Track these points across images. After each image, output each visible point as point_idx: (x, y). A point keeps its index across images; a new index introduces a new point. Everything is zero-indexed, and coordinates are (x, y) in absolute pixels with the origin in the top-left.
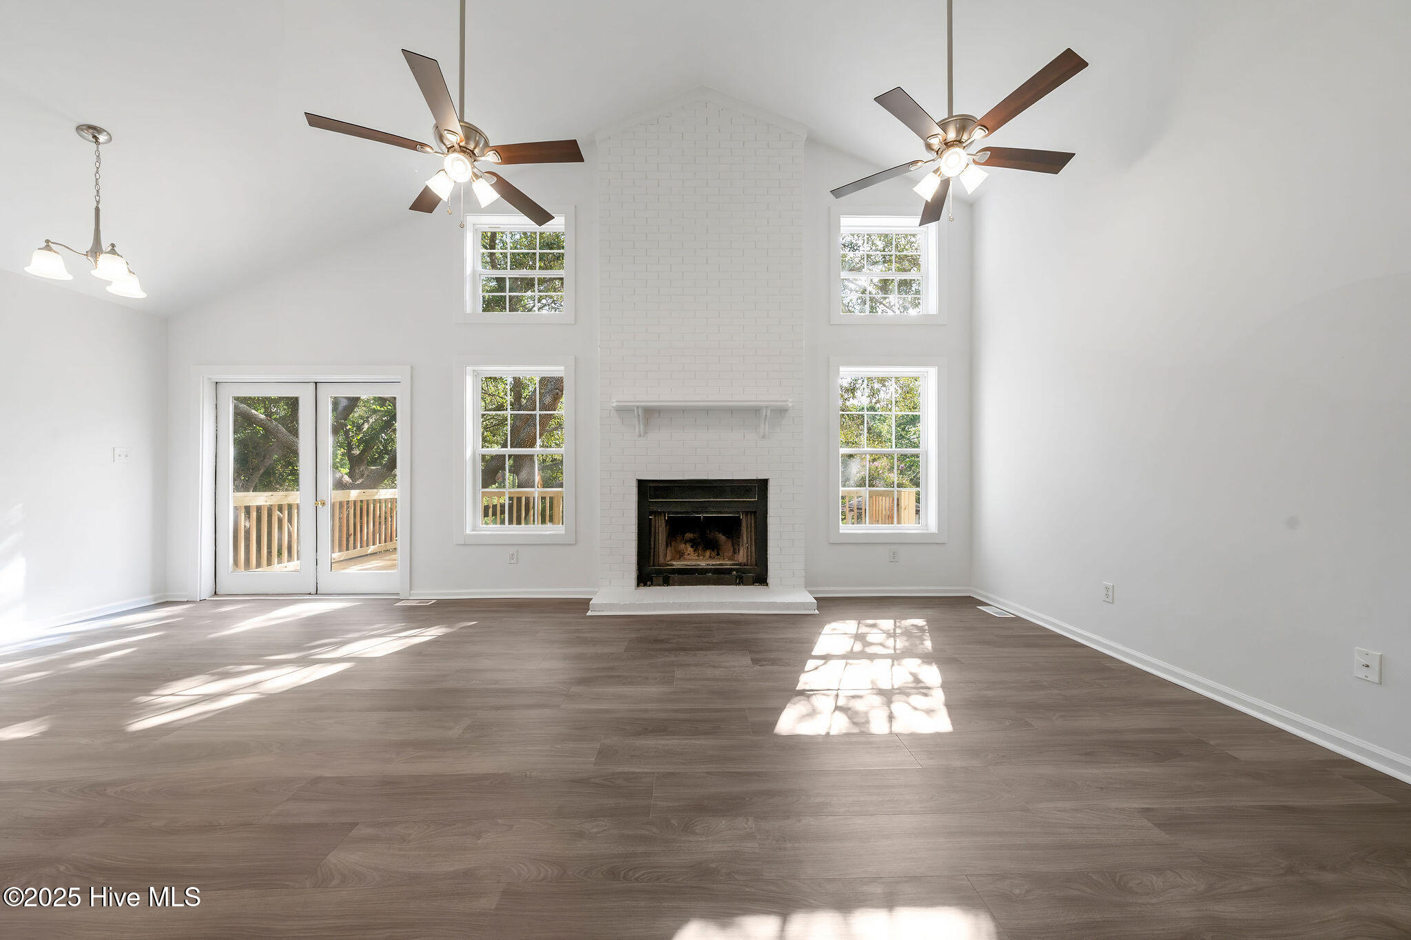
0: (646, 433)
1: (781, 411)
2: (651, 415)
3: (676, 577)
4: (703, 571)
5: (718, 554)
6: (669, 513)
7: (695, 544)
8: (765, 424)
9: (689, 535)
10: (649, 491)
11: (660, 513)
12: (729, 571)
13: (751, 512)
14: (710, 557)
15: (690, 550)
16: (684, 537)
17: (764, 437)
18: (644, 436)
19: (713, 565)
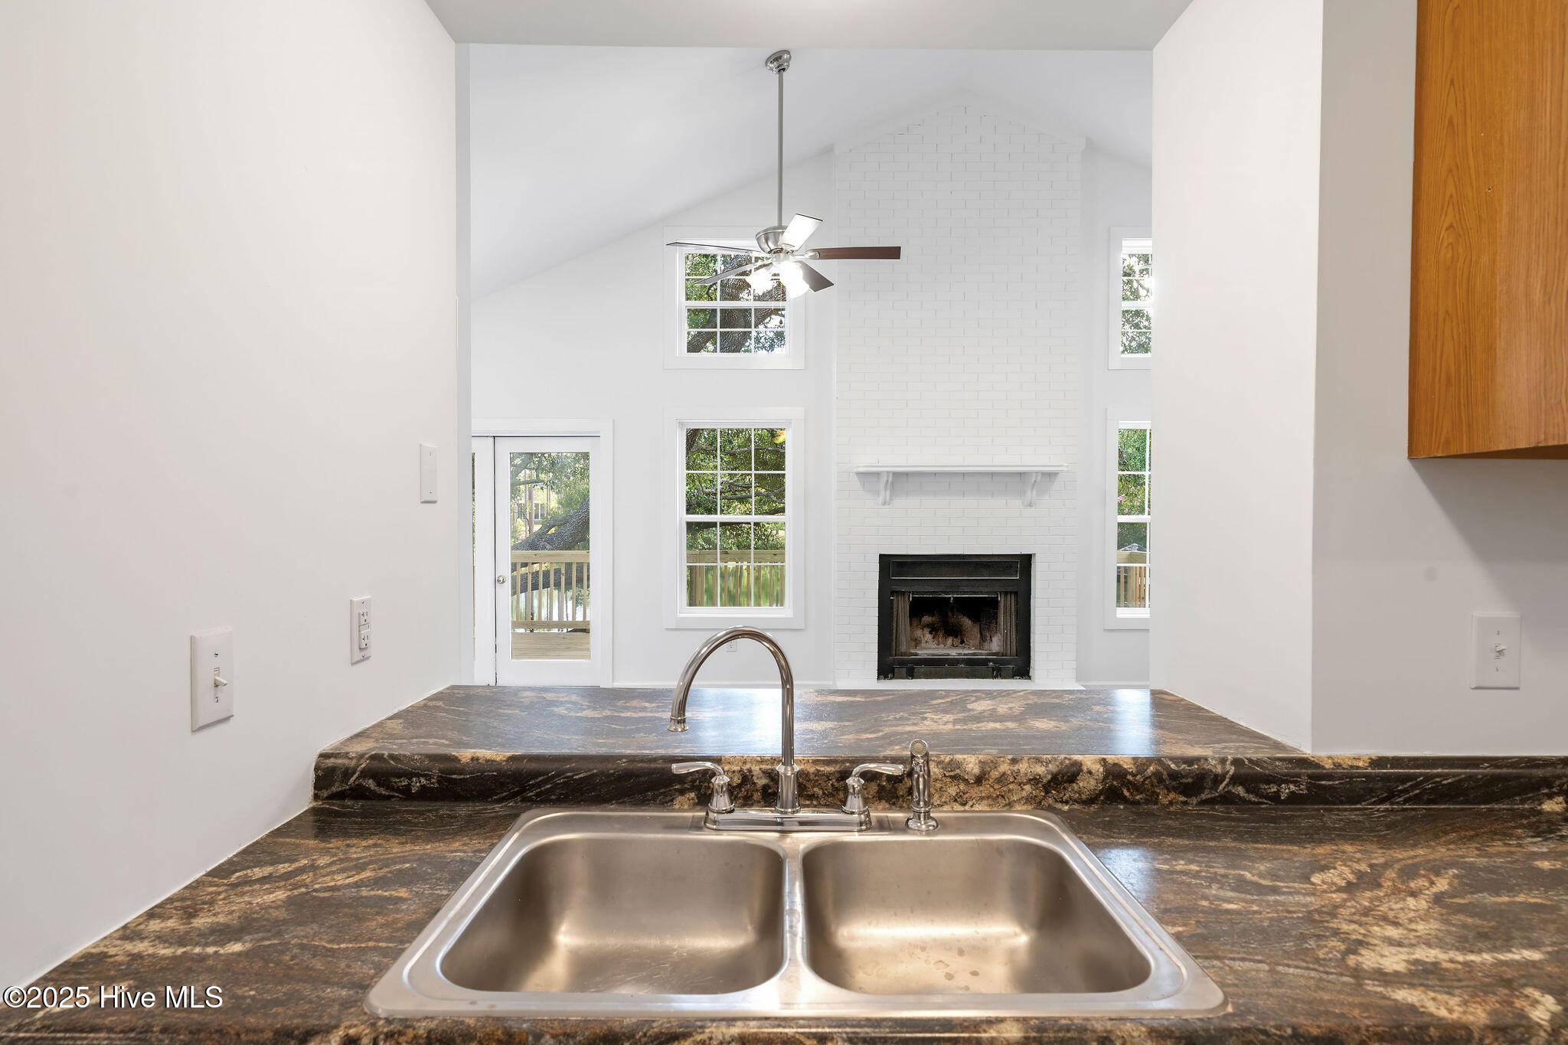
0: (891, 499)
1: (1050, 476)
2: (901, 481)
3: (923, 669)
4: (954, 662)
5: (962, 642)
6: (913, 593)
7: (934, 630)
8: (1032, 491)
9: (927, 619)
10: (893, 567)
11: (903, 593)
12: (985, 662)
13: (1011, 593)
14: (953, 645)
15: (929, 636)
16: (920, 621)
17: (1030, 505)
18: (889, 504)
19: (965, 655)
